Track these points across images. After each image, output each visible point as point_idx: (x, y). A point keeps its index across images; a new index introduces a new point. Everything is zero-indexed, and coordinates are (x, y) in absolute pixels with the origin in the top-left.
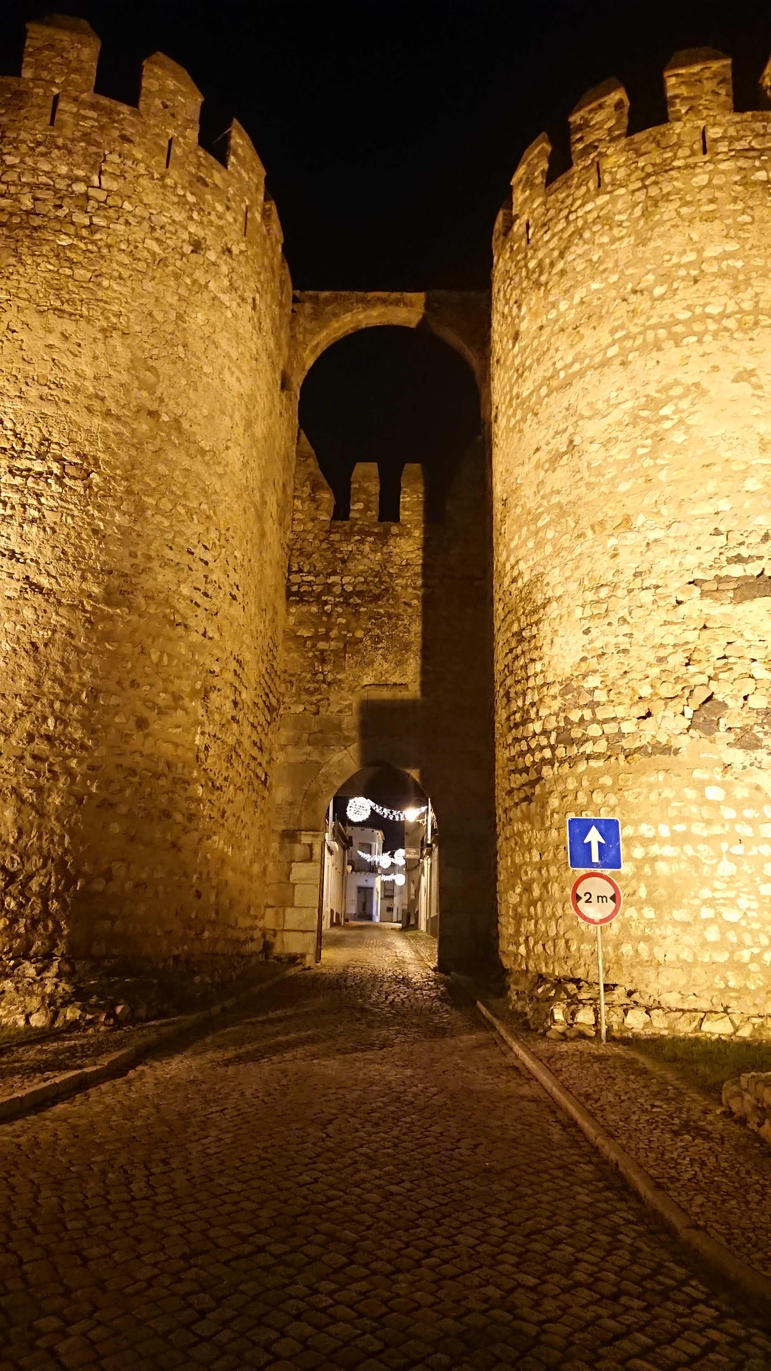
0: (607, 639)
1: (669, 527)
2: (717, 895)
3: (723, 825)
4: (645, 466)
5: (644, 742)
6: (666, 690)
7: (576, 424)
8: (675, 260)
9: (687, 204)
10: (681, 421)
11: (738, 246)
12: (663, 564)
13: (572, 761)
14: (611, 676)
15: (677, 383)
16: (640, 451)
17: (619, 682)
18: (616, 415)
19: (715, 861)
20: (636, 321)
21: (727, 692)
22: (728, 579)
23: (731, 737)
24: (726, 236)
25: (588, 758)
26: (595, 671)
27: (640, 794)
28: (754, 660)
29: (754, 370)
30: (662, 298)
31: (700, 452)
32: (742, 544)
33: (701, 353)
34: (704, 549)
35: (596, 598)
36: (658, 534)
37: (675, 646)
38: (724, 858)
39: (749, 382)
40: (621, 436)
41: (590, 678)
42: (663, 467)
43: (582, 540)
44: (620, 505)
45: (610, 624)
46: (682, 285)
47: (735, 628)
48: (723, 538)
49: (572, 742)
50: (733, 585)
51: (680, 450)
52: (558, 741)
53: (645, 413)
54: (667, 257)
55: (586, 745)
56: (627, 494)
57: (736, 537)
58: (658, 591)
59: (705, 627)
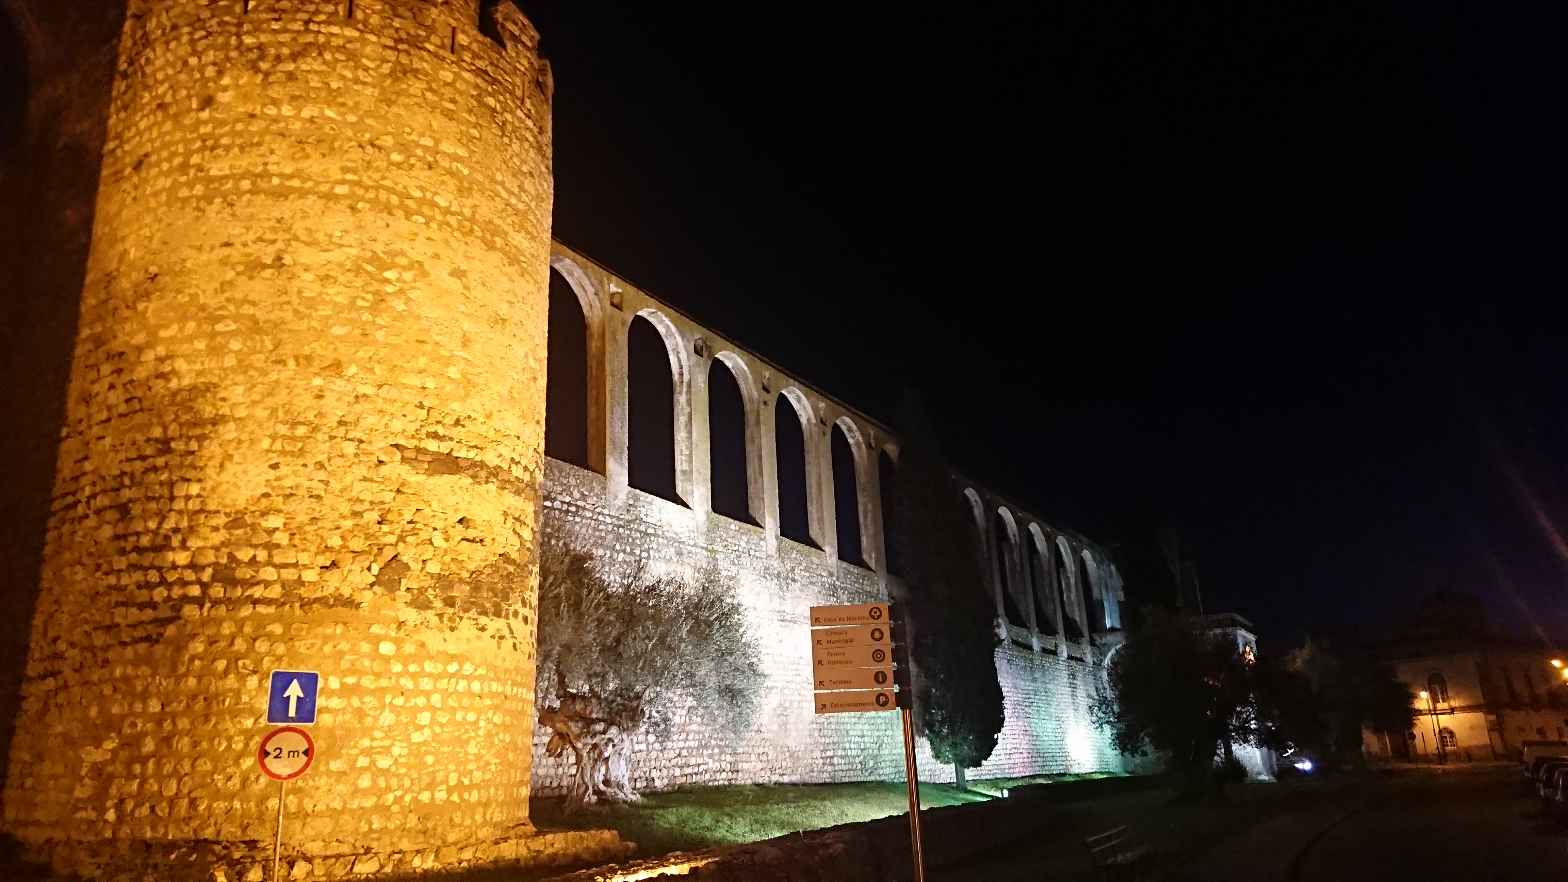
0: (298, 480)
1: (380, 387)
2: (375, 744)
3: (390, 678)
4: (364, 319)
5: (326, 593)
6: (356, 544)
7: (288, 242)
8: (414, 137)
9: (431, 90)
10: (401, 291)
11: (467, 155)
12: (370, 420)
13: (232, 604)
14: (298, 519)
15: (403, 254)
16: (360, 303)
17: (308, 528)
18: (336, 255)
19: (378, 712)
20: (370, 173)
21: (411, 555)
22: (425, 451)
23: (409, 597)
24: (459, 140)
25: (255, 602)
26: (279, 511)
27: (313, 645)
28: (435, 529)
29: (465, 271)
30: (399, 165)
31: (416, 327)
32: (439, 422)
33: (427, 235)
34: (409, 418)
35: (289, 434)
36: (370, 390)
37: (372, 503)
38: (387, 710)
39: (461, 280)
40: (341, 279)
41: (271, 518)
42: (381, 327)
43: (280, 367)
44: (332, 347)
45: (304, 465)
46: (418, 164)
47: (425, 498)
48: (425, 412)
49: (233, 582)
50: (428, 458)
51: (398, 317)
52: (214, 578)
53: (369, 268)
54: (407, 130)
55: (256, 588)
56: (341, 338)
57: (436, 415)
58: (362, 446)
59: (398, 491)
